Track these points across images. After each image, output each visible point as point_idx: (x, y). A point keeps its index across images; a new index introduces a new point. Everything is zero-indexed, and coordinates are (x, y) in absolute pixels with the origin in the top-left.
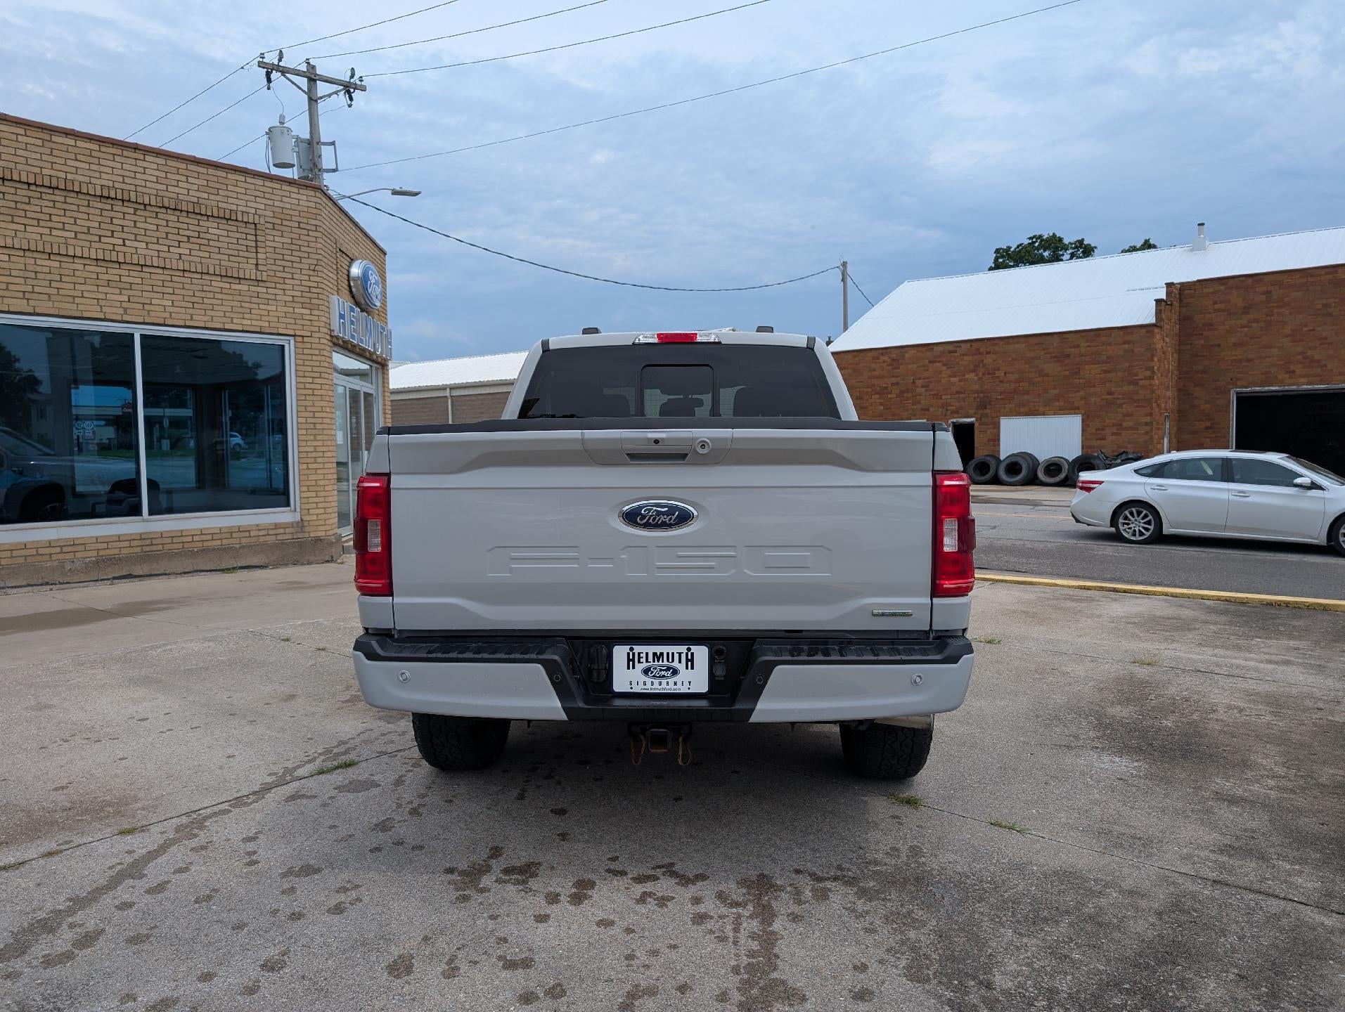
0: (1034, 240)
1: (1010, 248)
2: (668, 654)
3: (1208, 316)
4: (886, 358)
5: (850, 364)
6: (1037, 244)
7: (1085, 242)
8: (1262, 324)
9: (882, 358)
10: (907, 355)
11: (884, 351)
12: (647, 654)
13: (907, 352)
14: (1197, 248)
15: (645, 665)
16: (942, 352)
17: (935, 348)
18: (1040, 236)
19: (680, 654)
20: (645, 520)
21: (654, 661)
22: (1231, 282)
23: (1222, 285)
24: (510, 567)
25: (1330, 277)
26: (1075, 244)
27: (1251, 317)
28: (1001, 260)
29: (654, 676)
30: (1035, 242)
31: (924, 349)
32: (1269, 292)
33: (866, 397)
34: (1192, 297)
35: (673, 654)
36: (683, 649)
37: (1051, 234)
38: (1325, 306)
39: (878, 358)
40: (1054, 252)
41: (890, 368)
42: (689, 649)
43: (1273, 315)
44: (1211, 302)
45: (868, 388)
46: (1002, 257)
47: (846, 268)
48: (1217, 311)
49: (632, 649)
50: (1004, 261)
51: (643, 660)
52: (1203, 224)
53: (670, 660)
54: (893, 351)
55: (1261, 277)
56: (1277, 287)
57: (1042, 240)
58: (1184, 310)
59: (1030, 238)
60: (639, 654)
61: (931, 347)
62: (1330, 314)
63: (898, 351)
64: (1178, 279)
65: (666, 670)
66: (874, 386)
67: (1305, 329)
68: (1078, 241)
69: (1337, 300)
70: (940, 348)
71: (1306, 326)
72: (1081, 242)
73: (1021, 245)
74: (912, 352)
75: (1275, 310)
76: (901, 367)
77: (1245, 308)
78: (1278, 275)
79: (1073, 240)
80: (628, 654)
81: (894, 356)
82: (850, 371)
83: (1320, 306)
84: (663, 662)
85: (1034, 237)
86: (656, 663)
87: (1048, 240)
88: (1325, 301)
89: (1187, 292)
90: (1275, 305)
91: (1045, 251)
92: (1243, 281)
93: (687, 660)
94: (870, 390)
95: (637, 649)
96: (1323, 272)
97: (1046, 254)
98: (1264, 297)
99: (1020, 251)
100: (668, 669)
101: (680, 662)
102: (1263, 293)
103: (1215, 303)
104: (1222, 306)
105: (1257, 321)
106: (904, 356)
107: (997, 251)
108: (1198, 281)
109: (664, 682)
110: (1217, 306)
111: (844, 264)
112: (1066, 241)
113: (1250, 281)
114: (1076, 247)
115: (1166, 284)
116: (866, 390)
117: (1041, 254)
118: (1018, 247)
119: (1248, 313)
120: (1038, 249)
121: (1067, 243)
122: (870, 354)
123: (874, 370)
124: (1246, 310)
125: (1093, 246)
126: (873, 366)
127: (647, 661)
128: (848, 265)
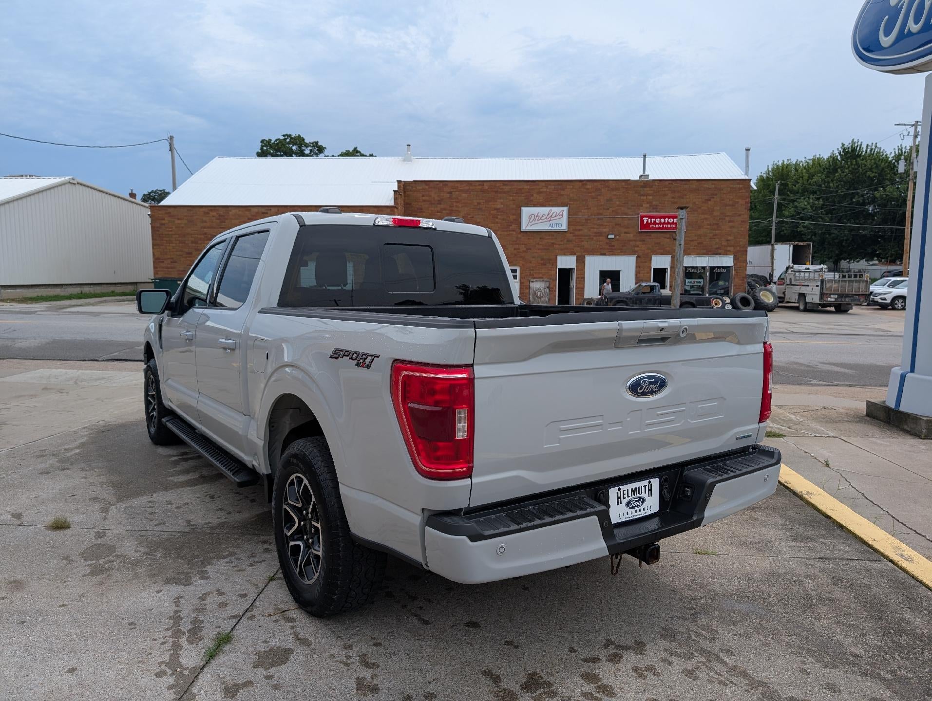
0: (286, 137)
1: (271, 140)
2: (639, 487)
3: (420, 203)
4: (215, 214)
5: (186, 216)
6: (288, 140)
7: (319, 144)
8: (447, 211)
9: (212, 214)
10: (230, 213)
11: (212, 208)
12: (628, 490)
13: (230, 211)
14: (407, 160)
15: (627, 499)
16: (257, 213)
17: (252, 209)
18: (290, 136)
19: (645, 486)
20: (642, 390)
21: (632, 496)
22: (431, 184)
23: (427, 185)
24: (560, 439)
25: (480, 187)
26: (313, 144)
27: (442, 206)
28: (265, 148)
29: (633, 507)
30: (286, 139)
31: (243, 209)
32: (451, 193)
33: (199, 242)
34: (411, 191)
35: (641, 487)
36: (646, 483)
37: (297, 135)
38: (479, 204)
39: (208, 213)
40: (299, 147)
41: (218, 221)
42: (650, 482)
43: (453, 206)
44: (421, 195)
45: (201, 235)
46: (266, 146)
47: (173, 140)
48: (424, 201)
49: (619, 489)
50: (267, 149)
51: (626, 496)
52: (409, 145)
53: (640, 493)
54: (220, 209)
55: (447, 183)
56: (455, 190)
57: (291, 138)
58: (406, 198)
59: (284, 136)
60: (623, 491)
61: (250, 208)
62: (480, 209)
63: (224, 209)
64: (404, 178)
65: (638, 501)
66: (206, 234)
67: (469, 216)
68: (315, 142)
69: (484, 201)
70: (256, 210)
71: (470, 215)
72: (317, 143)
73: (278, 139)
74: (234, 211)
75: (455, 204)
76: (226, 221)
77: (439, 201)
78: (456, 183)
79: (312, 141)
80: (617, 493)
81: (221, 213)
82: (186, 222)
83: (476, 204)
84: (636, 495)
85: (286, 135)
86: (633, 496)
87: (295, 138)
88: (478, 201)
89: (408, 187)
90: (454, 200)
91: (293, 146)
92: (437, 185)
93: (649, 490)
94: (202, 237)
95: (623, 488)
96: (477, 184)
97: (294, 148)
98: (448, 195)
99: (278, 144)
100: (640, 498)
101: (645, 493)
102: (448, 193)
103: (423, 196)
104: (427, 198)
105: (445, 209)
106: (229, 213)
107: (262, 141)
108: (415, 181)
109: (638, 509)
110: (424, 198)
111: (171, 138)
112: (307, 141)
113: (441, 184)
114: (314, 146)
115: (397, 181)
116: (199, 237)
117: (291, 148)
118: (276, 141)
119: (440, 204)
120: (289, 143)
121: (308, 142)
122: (202, 210)
123: (205, 222)
124: (440, 202)
125: (324, 147)
126: (204, 219)
127: (628, 497)
128: (174, 139)
